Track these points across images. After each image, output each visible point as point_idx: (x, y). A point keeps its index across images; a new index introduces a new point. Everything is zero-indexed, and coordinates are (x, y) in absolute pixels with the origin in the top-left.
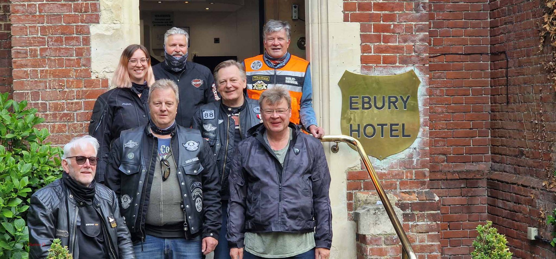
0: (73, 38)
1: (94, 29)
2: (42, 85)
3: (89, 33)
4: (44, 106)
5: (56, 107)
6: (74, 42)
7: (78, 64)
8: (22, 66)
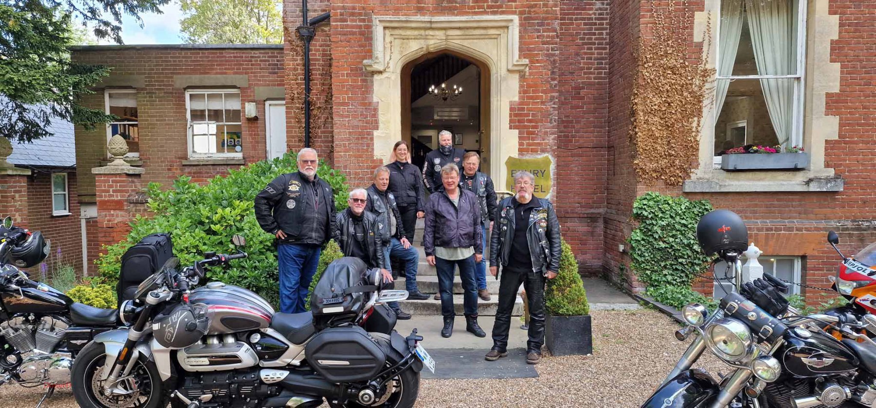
0: (364, 138)
1: (376, 133)
2: (349, 162)
3: (373, 135)
4: (350, 172)
5: (356, 174)
6: (365, 140)
7: (367, 150)
8: (339, 152)
